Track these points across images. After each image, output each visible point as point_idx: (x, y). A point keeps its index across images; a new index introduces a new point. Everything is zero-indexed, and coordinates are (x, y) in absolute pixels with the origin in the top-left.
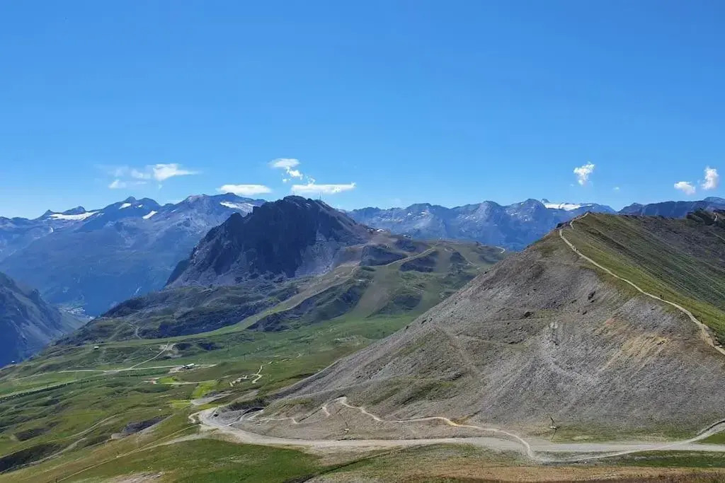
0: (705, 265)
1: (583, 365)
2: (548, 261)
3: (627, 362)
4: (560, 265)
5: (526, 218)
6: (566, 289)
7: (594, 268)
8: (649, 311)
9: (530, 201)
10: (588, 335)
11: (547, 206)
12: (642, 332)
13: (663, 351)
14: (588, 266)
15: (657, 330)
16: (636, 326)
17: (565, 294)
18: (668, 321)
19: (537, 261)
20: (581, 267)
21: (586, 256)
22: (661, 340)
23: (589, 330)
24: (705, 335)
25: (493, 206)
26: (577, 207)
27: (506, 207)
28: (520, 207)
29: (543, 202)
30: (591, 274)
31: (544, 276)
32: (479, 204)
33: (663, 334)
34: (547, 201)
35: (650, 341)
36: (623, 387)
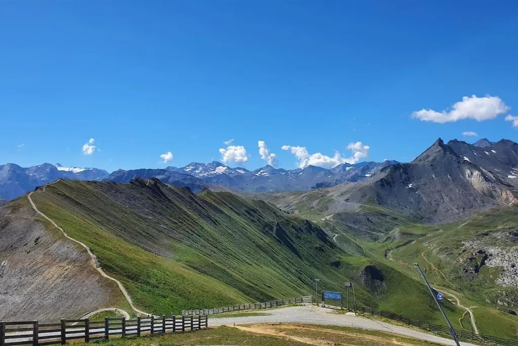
0: (135, 214)
1: (15, 290)
2: (13, 216)
3: (44, 284)
4: (21, 218)
5: (42, 177)
6: (22, 236)
7: (44, 220)
8: (66, 248)
9: (46, 165)
10: (24, 268)
11: (60, 169)
12: (58, 263)
13: (67, 274)
14: (41, 219)
15: (67, 261)
16: (56, 259)
17: (21, 239)
18: (74, 255)
19: (6, 215)
20: (35, 220)
21: (42, 212)
22: (67, 267)
23: (26, 265)
24: (94, 262)
25: (14, 168)
26: (82, 170)
27: (27, 169)
28: (38, 169)
29: (57, 166)
30: (41, 224)
31: (9, 227)
32: (4, 165)
33: (69, 264)
34: (60, 165)
35: (62, 268)
36: (37, 301)
